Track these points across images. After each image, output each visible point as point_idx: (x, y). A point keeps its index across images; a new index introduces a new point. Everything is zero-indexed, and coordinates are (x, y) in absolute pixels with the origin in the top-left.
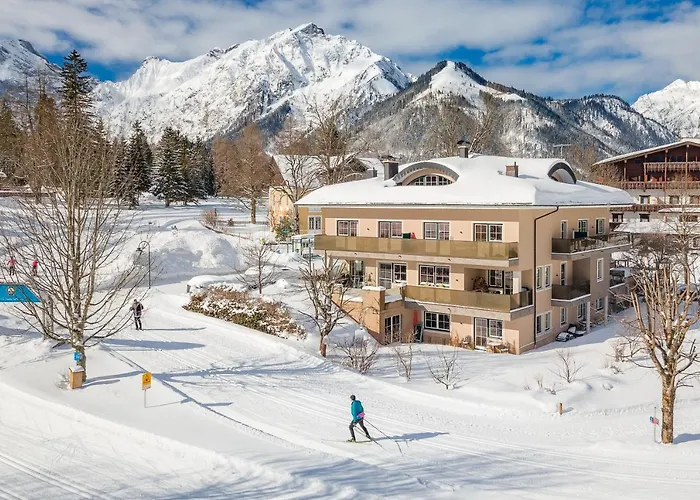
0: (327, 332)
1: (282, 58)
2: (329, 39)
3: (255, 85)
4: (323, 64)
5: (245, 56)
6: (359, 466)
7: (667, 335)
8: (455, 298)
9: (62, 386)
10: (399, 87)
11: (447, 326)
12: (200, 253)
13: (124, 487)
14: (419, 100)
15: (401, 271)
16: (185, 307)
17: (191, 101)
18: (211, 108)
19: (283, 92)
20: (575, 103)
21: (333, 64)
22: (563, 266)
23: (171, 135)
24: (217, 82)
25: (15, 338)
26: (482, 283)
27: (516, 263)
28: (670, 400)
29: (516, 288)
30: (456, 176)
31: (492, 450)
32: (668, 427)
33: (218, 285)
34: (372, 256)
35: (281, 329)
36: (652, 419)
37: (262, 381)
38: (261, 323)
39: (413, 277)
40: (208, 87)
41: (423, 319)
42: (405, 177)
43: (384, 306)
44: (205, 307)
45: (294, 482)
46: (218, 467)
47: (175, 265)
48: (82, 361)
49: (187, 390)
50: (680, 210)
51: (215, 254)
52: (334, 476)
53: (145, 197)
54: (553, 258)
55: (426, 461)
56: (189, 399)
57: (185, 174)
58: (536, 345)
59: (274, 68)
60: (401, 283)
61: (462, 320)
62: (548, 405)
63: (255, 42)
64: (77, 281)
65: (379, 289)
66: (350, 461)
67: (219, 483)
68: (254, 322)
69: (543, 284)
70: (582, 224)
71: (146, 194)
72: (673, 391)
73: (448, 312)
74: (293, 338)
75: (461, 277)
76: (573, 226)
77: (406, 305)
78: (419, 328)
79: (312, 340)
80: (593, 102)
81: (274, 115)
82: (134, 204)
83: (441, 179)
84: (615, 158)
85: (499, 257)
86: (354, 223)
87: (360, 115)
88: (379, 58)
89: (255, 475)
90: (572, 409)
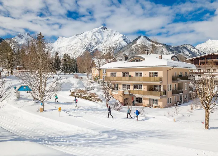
0: (108, 101)
1: (95, 36)
2: (108, 30)
3: (88, 44)
4: (107, 38)
5: (85, 36)
6: (118, 131)
7: (207, 98)
8: (144, 93)
9: (38, 111)
10: (128, 43)
11: (142, 101)
12: (74, 84)
13: (54, 133)
14: (133, 47)
15: (128, 86)
16: (70, 95)
17: (71, 48)
18: (76, 50)
19: (96, 45)
20: (178, 47)
21: (110, 37)
22: (175, 85)
23: (66, 55)
24: (78, 43)
25: (26, 101)
26: (152, 89)
27: (162, 83)
28: (208, 117)
29: (162, 90)
30: (144, 59)
31: (155, 129)
32: (207, 124)
33: (79, 89)
34: (120, 82)
35: (96, 100)
36: (202, 122)
37: (90, 112)
38: (90, 99)
39: (132, 88)
40: (76, 44)
41: (135, 99)
42: (130, 60)
43: (124, 95)
44: (75, 95)
45: (100, 134)
46: (79, 130)
47: (67, 86)
48: (43, 105)
49: (70, 113)
50: (210, 73)
51: (78, 84)
52: (111, 133)
53: (59, 72)
54: (172, 82)
55: (136, 131)
56: (71, 115)
57: (69, 66)
58: (167, 106)
59: (93, 39)
60: (128, 89)
61: (146, 99)
62: (171, 119)
63: (88, 32)
64: (41, 84)
65: (122, 90)
66: (115, 130)
67: (79, 134)
68: (89, 98)
69: (170, 90)
70: (181, 73)
71: (59, 71)
72: (209, 114)
73: (142, 97)
74: (99, 102)
75: (146, 87)
76: (178, 73)
77: (130, 95)
78: (134, 102)
79: (104, 103)
80: (184, 46)
81: (93, 52)
82: (56, 74)
83: (140, 60)
84: (190, 59)
85: (157, 81)
86: (115, 73)
87: (117, 51)
88: (122, 35)
89: (89, 132)
90: (178, 121)
